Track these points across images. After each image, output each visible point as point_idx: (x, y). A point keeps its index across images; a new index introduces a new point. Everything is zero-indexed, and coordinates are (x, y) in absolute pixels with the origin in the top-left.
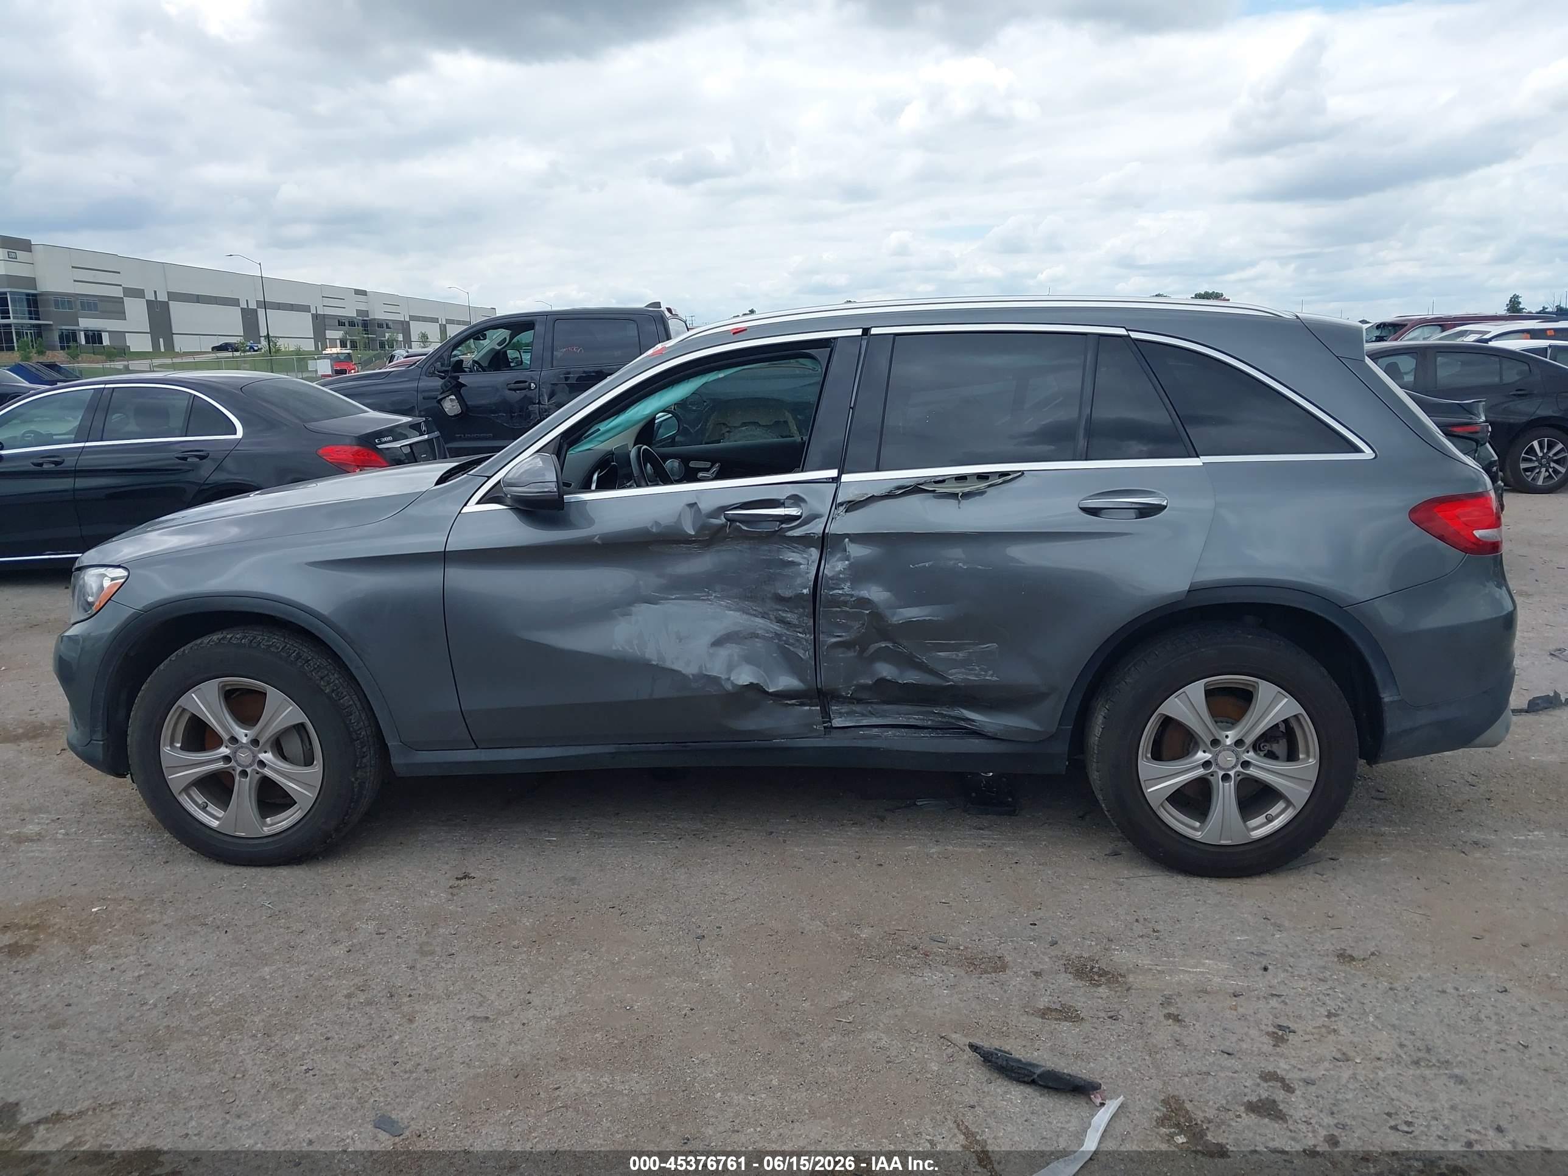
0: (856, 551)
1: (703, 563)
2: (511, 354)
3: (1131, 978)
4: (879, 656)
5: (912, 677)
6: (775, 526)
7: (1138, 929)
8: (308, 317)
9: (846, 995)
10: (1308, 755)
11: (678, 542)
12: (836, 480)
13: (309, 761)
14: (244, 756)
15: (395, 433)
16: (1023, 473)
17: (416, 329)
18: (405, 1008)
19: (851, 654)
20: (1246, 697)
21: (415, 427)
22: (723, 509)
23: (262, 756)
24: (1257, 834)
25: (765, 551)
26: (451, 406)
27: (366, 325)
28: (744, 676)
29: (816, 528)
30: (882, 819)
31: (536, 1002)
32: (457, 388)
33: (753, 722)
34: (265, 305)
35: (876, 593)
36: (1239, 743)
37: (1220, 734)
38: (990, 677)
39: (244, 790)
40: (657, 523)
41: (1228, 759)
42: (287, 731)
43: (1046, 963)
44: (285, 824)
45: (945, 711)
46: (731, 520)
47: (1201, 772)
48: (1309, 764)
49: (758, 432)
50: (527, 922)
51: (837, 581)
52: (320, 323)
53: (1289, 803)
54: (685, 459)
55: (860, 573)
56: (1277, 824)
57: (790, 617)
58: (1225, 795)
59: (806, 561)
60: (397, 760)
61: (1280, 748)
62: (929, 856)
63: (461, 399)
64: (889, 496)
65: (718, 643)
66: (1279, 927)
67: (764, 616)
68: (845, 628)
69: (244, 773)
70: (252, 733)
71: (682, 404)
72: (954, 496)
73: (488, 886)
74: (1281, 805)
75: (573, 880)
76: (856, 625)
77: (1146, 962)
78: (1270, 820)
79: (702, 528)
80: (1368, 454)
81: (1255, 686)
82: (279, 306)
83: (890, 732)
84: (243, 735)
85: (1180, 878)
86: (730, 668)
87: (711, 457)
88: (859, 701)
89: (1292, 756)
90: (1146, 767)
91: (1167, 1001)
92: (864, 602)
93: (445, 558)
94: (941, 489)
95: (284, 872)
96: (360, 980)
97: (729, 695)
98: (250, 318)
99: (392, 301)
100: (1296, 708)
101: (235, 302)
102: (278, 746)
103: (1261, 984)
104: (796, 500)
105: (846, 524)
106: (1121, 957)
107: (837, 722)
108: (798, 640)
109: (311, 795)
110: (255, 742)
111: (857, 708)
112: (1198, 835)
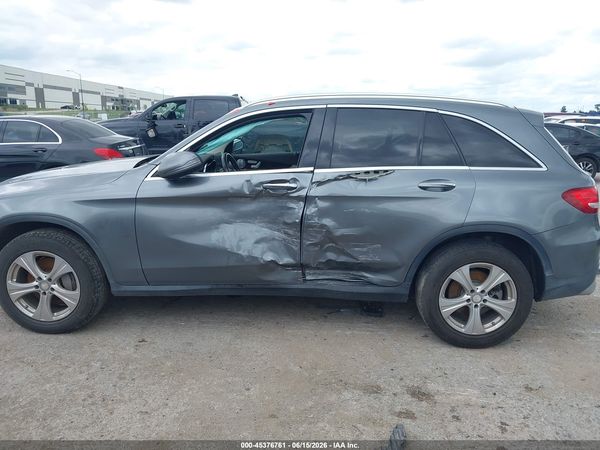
0: (322, 204)
1: (252, 206)
2: (177, 113)
3: (436, 398)
4: (329, 249)
5: (343, 259)
6: (285, 192)
7: (438, 373)
8: (99, 97)
9: (310, 403)
10: (512, 297)
11: (241, 197)
12: (312, 172)
13: (74, 289)
14: (44, 286)
15: (126, 144)
16: (394, 171)
17: (142, 103)
18: (110, 407)
19: (317, 249)
20: (487, 272)
21: (135, 141)
22: (262, 183)
23: (53, 286)
24: (488, 330)
25: (281, 202)
26: (151, 134)
27: (122, 100)
28: (269, 257)
29: (303, 193)
30: (326, 317)
31: (170, 404)
32: (154, 126)
33: (272, 277)
34: (82, 91)
35: (328, 222)
36: (483, 291)
37: (474, 288)
38: (377, 259)
39: (44, 301)
40: (232, 188)
41: (477, 298)
42: (64, 275)
43: (398, 390)
44: (63, 316)
45: (355, 273)
46: (265, 188)
47: (466, 304)
48: (512, 301)
49: (275, 148)
50: (169, 364)
51: (312, 216)
52: (104, 99)
53: (502, 318)
54: (246, 160)
55: (322, 213)
56: (497, 326)
57: (291, 232)
58: (475, 314)
59: (298, 207)
60: (114, 289)
61: (499, 294)
62: (346, 336)
63: (156, 131)
64: (336, 179)
65: (257, 242)
66: (498, 373)
67: (279, 231)
68: (315, 237)
69: (45, 293)
70: (48, 276)
71: (245, 136)
72: (365, 180)
73: (153, 345)
74: (498, 318)
75: (190, 344)
76: (319, 236)
77: (442, 389)
78: (494, 324)
79: (252, 192)
80: (544, 168)
81: (491, 267)
82: (87, 92)
83: (332, 283)
84: (44, 276)
85: (454, 348)
86: (263, 253)
87: (257, 159)
88: (318, 269)
89: (504, 297)
90: (442, 301)
91: (453, 410)
92: (323, 226)
93: (136, 201)
94: (359, 177)
95: (62, 337)
96: (89, 392)
97: (262, 265)
98: (76, 96)
99: (133, 92)
100: (509, 278)
101: (70, 90)
102: (60, 282)
103: (493, 401)
104: (295, 180)
105: (316, 191)
106: (431, 387)
107: (308, 278)
108: (293, 242)
109: (75, 304)
110: (50, 280)
111: (318, 271)
112: (463, 330)
